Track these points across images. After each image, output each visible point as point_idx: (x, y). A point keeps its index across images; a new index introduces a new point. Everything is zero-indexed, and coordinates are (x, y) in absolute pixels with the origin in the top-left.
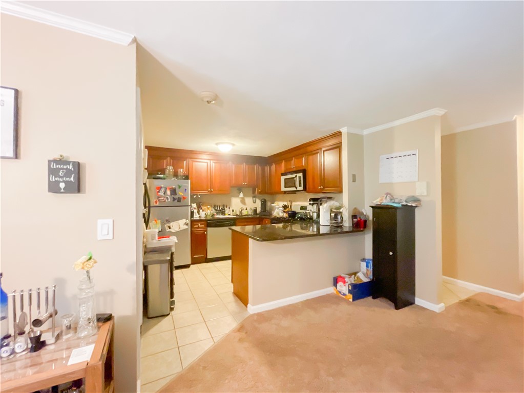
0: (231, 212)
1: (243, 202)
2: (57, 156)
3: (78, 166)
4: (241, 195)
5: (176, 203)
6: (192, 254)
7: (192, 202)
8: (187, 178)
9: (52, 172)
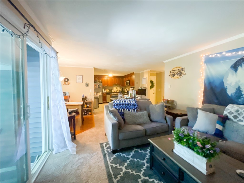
0: (113, 91)
1: (117, 88)
2: (86, 82)
3: (88, 83)
4: (116, 87)
5: (99, 88)
6: (103, 101)
7: (103, 88)
8: (102, 82)
9: (86, 84)
